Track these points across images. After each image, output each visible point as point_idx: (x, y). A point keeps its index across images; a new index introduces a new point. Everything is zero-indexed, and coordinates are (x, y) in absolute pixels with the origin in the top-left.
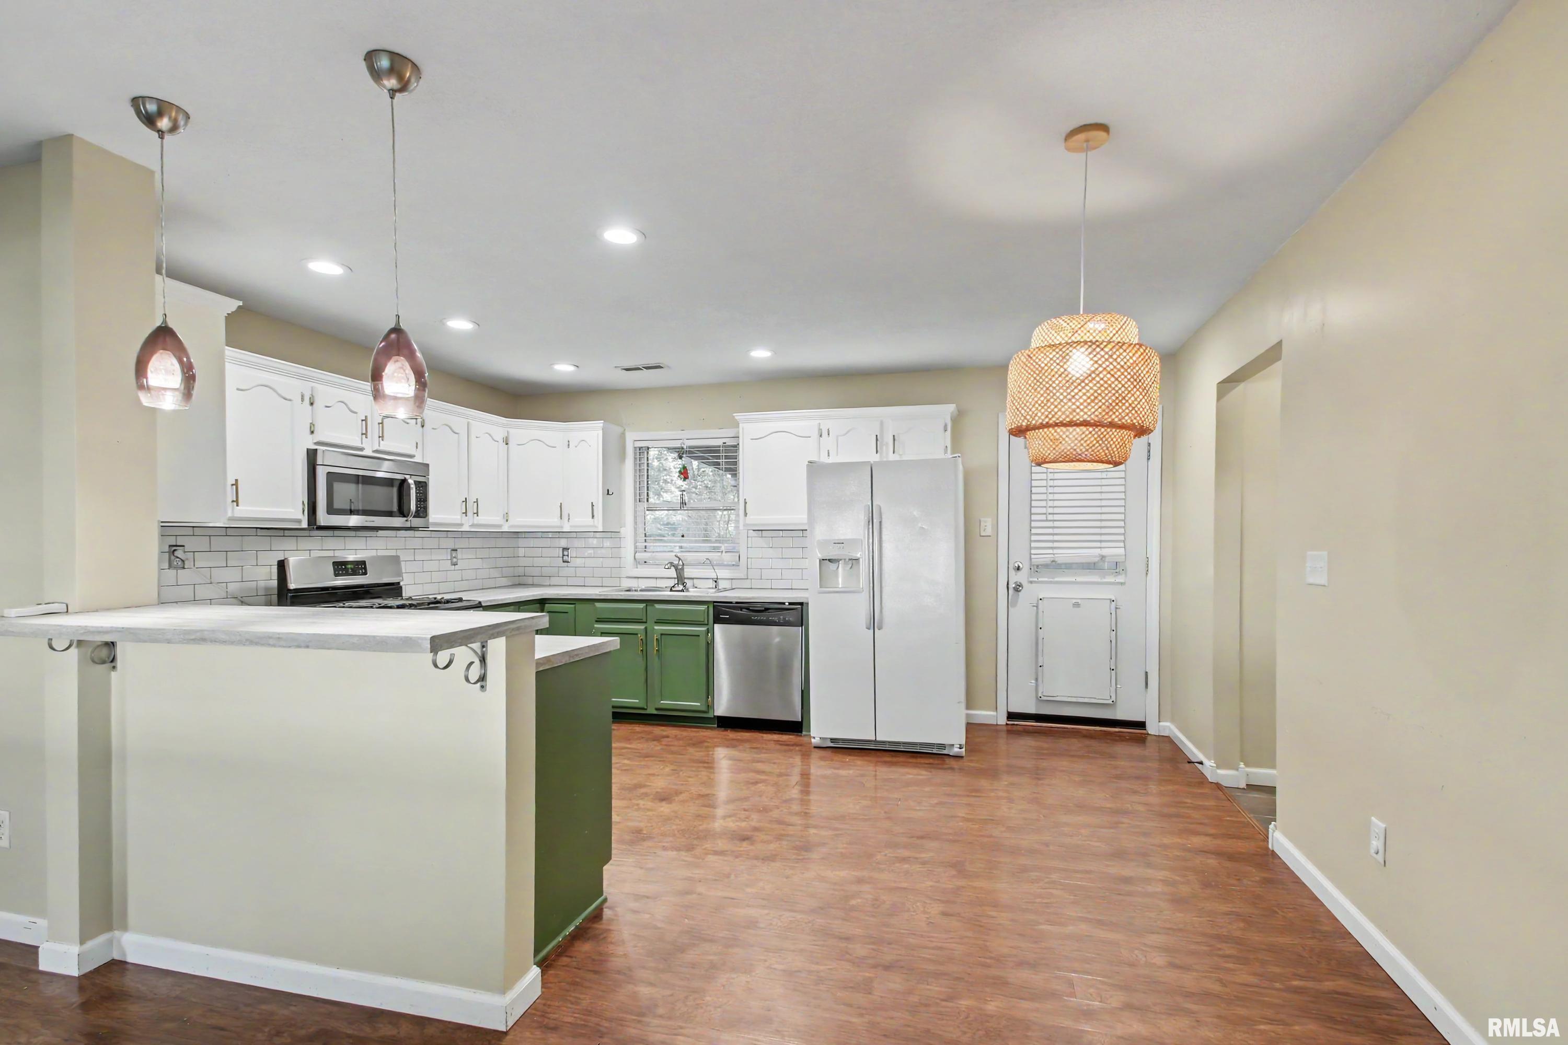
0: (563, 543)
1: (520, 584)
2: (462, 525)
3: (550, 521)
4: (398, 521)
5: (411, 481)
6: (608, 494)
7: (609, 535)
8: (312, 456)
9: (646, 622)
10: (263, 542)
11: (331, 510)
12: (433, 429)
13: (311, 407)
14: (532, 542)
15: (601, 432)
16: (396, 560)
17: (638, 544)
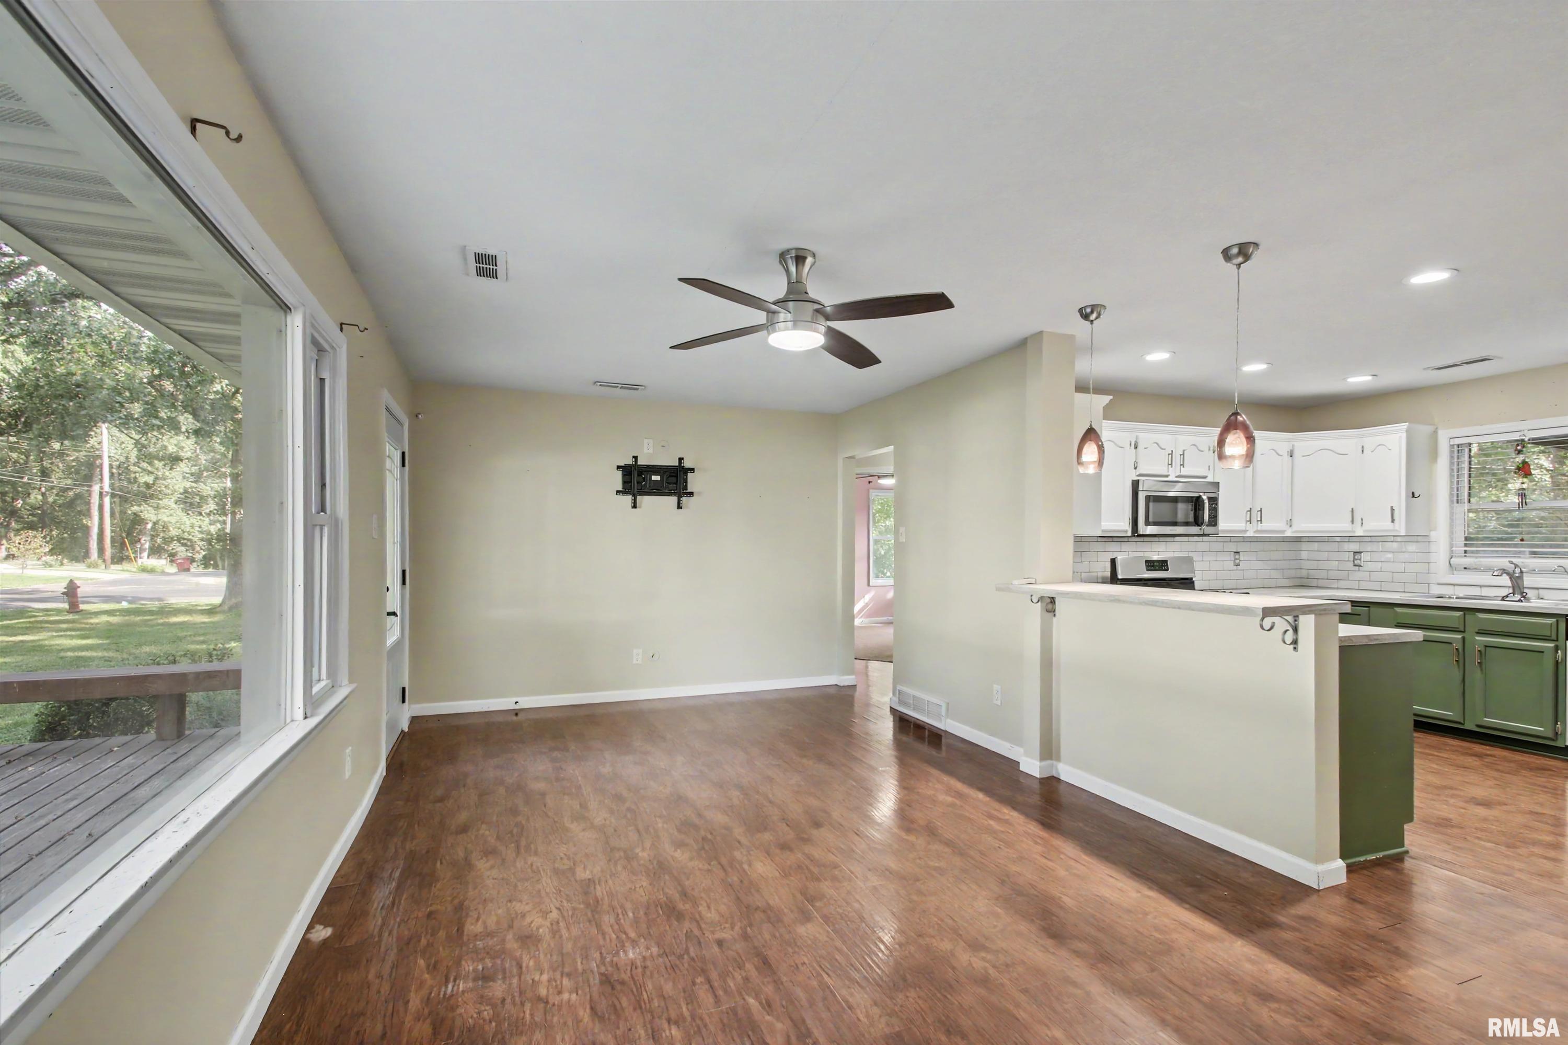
0: (1354, 547)
1: (1302, 586)
2: (1246, 531)
3: (1339, 525)
4: (1194, 530)
5: (1204, 497)
6: (1413, 496)
7: (1415, 539)
8: (1135, 485)
9: (1464, 632)
10: (1099, 546)
11: (1147, 523)
13: (1135, 450)
14: (1315, 546)
15: (1404, 435)
16: (1189, 561)
17: (1454, 549)
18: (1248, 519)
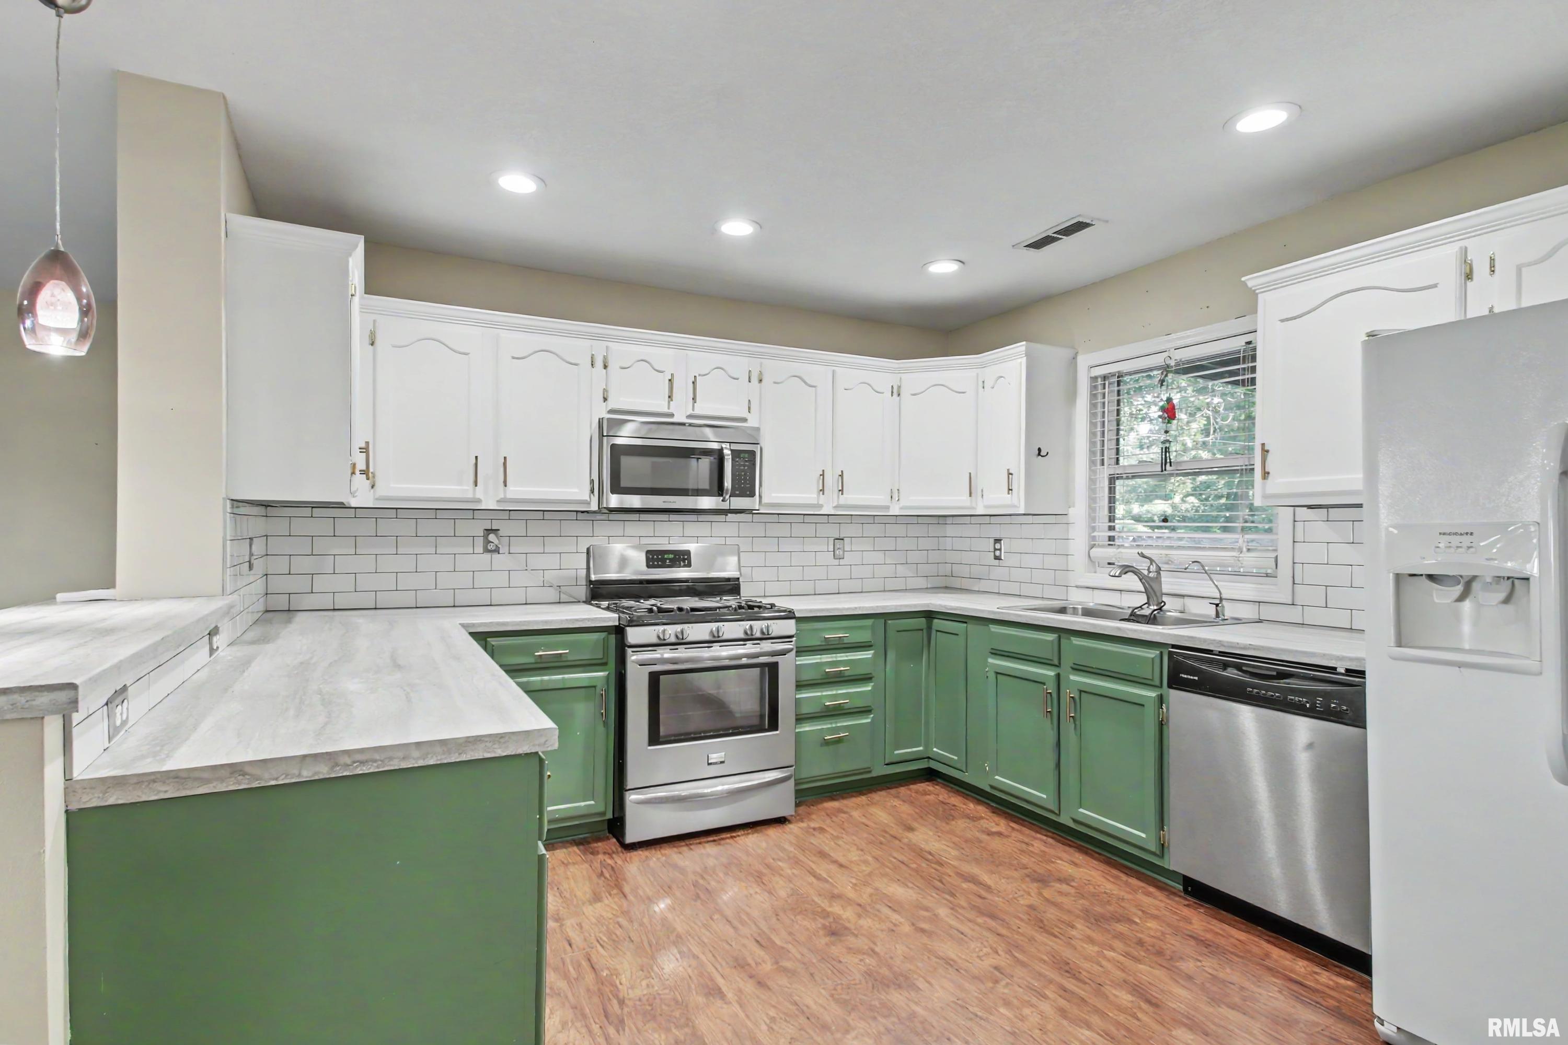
0: (995, 531)
1: (946, 588)
2: (821, 506)
3: (956, 499)
4: (706, 502)
5: (729, 450)
6: (1039, 454)
7: (1041, 519)
9: (1058, 666)
11: (617, 490)
12: (775, 383)
13: (605, 371)
14: (960, 529)
15: (1023, 363)
17: (1095, 534)
18: (821, 488)
